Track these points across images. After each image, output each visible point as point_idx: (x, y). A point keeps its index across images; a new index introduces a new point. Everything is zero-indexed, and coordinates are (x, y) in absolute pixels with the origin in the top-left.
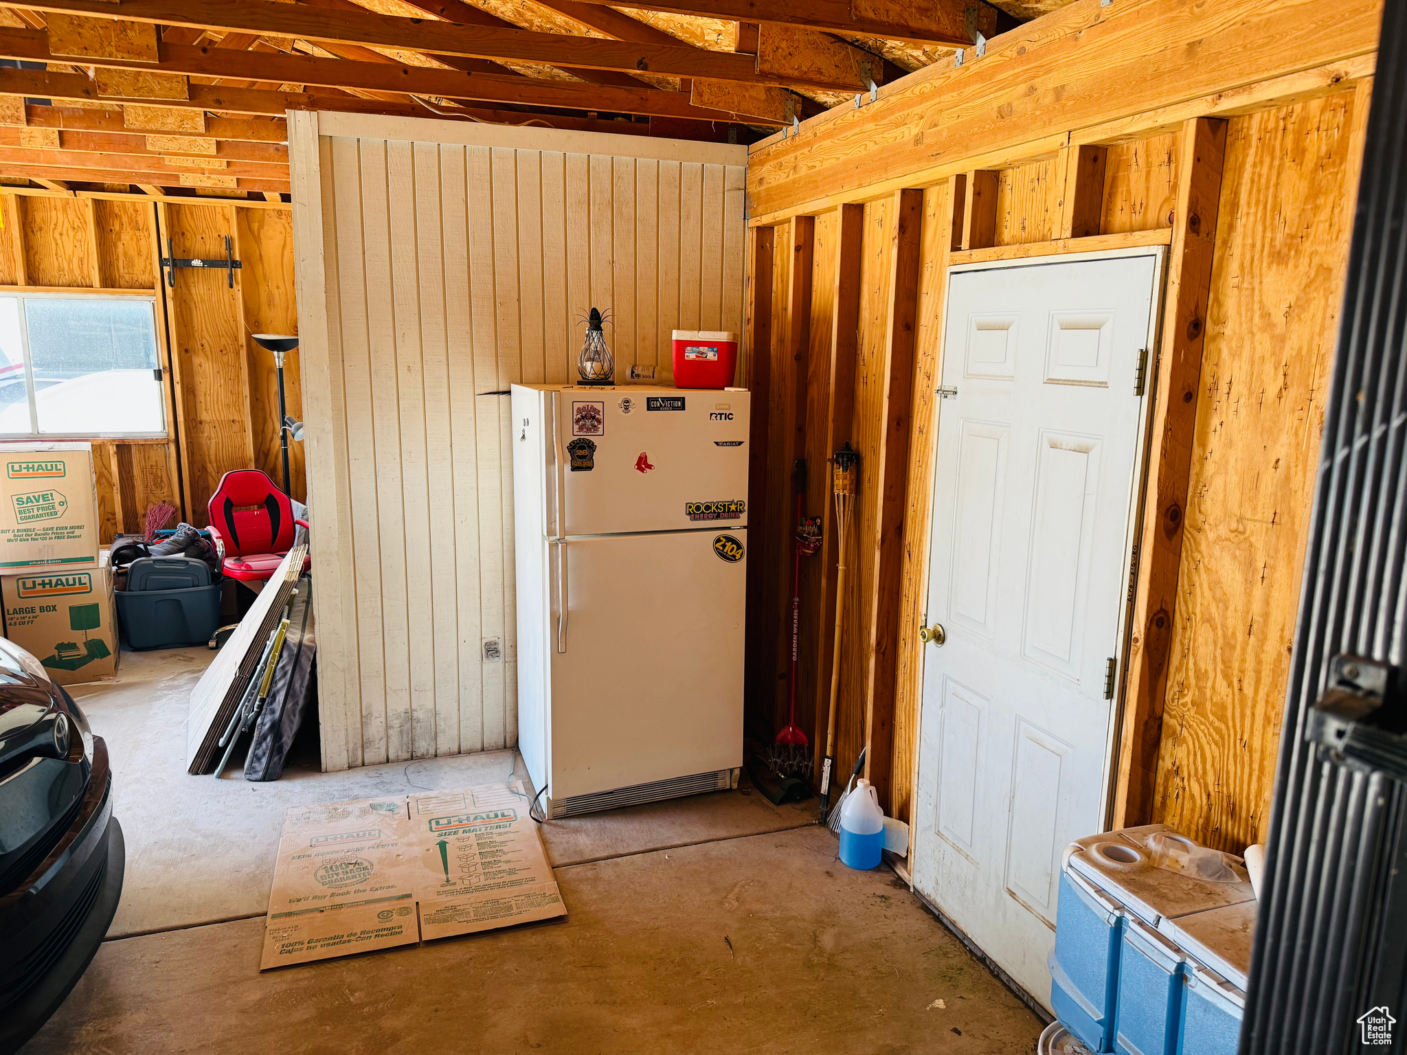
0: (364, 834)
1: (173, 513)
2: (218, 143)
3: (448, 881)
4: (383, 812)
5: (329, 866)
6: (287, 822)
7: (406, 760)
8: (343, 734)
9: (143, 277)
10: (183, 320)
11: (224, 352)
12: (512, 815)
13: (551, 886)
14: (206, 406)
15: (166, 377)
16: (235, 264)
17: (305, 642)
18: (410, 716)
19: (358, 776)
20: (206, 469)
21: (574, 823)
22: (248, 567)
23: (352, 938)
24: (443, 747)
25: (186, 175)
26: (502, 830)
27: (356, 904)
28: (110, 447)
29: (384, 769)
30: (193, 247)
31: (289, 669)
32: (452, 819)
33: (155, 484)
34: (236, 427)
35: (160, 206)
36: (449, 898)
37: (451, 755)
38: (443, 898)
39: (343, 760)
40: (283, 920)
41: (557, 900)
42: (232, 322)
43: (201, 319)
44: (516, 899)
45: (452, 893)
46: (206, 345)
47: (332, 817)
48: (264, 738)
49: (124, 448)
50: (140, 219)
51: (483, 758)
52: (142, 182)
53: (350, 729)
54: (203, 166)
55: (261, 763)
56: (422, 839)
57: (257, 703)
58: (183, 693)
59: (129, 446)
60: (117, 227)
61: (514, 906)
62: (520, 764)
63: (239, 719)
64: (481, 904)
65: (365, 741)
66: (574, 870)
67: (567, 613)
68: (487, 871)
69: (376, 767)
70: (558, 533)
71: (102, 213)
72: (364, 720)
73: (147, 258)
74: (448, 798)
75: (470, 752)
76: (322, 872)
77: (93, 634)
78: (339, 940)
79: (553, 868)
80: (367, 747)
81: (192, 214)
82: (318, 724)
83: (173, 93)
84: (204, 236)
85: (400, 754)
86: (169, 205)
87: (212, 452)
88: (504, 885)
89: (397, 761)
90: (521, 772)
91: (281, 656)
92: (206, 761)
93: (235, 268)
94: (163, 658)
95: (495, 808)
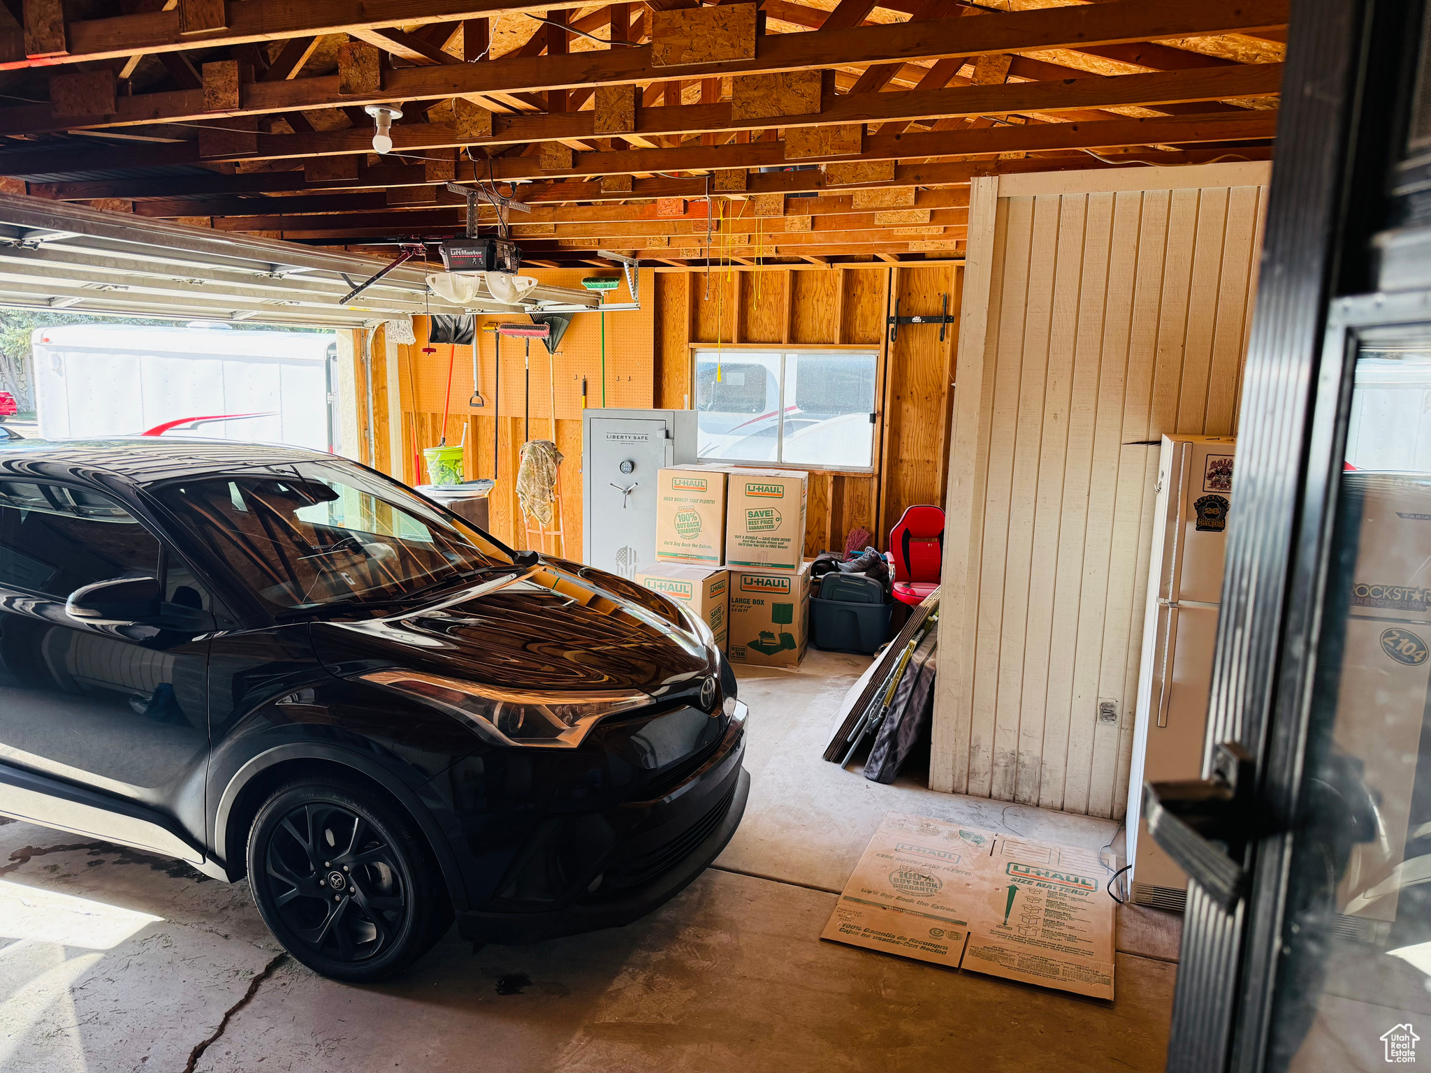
0: (945, 855)
1: (868, 538)
2: (932, 212)
3: (1005, 924)
4: (969, 841)
5: (904, 872)
6: (884, 823)
7: (1008, 801)
8: (950, 758)
9: (873, 334)
10: (899, 370)
11: (929, 399)
12: (1093, 885)
13: (1107, 968)
14: (907, 447)
15: (879, 420)
16: (948, 319)
17: (927, 664)
18: (1015, 758)
19: (959, 803)
20: (900, 503)
21: (1157, 916)
22: (913, 592)
23: (901, 941)
24: (1046, 799)
25: (915, 242)
26: (1077, 896)
27: (916, 914)
28: (829, 477)
29: (985, 804)
30: (915, 307)
31: (911, 685)
32: (1031, 869)
33: (858, 511)
34: (929, 467)
35: (894, 270)
36: (1000, 940)
37: (1053, 809)
38: (994, 938)
39: (948, 783)
40: (851, 903)
41: (1109, 983)
42: (939, 372)
43: (914, 370)
44: (1066, 965)
45: (1005, 936)
46: (915, 393)
47: (922, 830)
48: (883, 743)
49: (839, 479)
50: (878, 283)
51: (1084, 822)
52: (879, 252)
53: (958, 756)
54: (923, 233)
55: (877, 765)
56: (995, 877)
57: (882, 710)
58: (841, 692)
59: (843, 478)
60: (859, 292)
61: (1061, 971)
62: (1122, 840)
63: (866, 720)
64: (1029, 957)
65: (971, 770)
66: (1140, 962)
67: (1172, 687)
68: (1047, 928)
69: (978, 799)
70: (1170, 598)
71: (850, 279)
72: (972, 751)
73: (878, 317)
74: (1034, 849)
75: (1073, 812)
76: (897, 875)
77: (786, 628)
78: (890, 938)
79: (1117, 951)
80: (973, 778)
81: (919, 276)
82: (930, 743)
83: (883, 175)
84: (926, 295)
85: (1002, 792)
86: (902, 270)
87: (907, 488)
88: (1059, 947)
89: (999, 799)
90: (1119, 847)
91: (905, 673)
92: (836, 753)
93: (948, 322)
94: (837, 660)
95: (1078, 873)
